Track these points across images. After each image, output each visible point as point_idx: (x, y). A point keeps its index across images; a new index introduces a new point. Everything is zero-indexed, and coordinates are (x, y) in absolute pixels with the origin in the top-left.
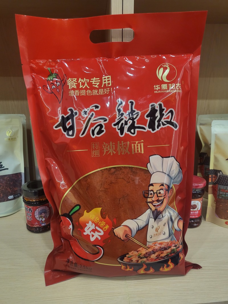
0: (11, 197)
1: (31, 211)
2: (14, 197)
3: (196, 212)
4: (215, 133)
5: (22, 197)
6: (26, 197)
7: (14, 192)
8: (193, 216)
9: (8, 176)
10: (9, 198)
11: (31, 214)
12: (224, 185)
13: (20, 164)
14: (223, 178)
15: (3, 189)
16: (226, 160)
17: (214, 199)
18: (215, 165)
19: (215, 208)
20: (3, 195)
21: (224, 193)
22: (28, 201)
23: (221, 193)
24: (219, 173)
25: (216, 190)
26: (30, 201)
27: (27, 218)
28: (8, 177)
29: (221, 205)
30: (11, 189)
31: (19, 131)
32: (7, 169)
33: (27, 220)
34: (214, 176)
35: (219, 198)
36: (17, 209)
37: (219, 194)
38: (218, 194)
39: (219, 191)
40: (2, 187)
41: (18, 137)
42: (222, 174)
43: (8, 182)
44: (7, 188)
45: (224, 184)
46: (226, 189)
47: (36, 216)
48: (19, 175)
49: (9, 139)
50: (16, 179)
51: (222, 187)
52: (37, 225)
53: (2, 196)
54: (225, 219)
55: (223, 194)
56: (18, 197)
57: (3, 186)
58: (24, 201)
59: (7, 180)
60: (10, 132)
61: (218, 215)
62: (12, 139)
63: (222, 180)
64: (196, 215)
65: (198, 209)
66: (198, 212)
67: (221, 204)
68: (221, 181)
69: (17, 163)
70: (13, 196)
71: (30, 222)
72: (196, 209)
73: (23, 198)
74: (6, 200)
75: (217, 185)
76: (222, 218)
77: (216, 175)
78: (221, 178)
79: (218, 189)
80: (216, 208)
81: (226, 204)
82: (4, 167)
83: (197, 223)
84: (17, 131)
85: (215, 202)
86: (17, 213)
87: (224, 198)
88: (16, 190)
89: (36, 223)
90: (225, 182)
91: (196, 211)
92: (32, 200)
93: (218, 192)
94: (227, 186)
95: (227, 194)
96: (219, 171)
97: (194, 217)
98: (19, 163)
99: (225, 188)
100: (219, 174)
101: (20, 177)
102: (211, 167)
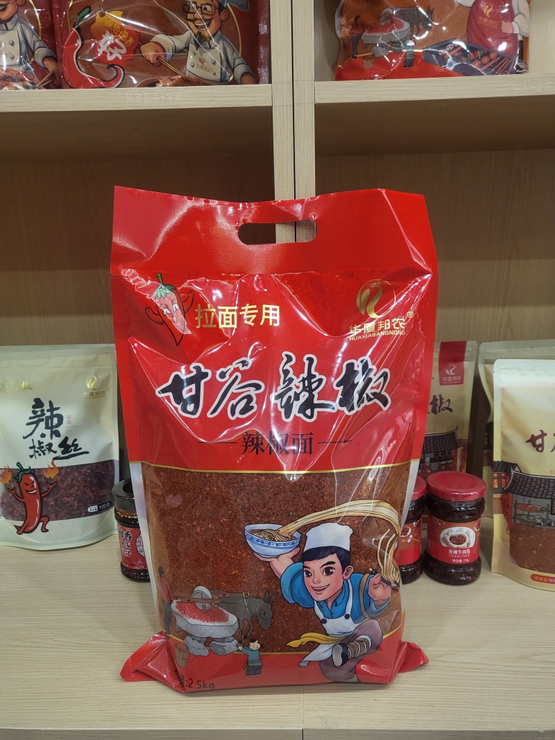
0: (92, 509)
1: (130, 537)
2: (99, 508)
3: (464, 552)
4: (501, 385)
5: (113, 510)
6: (121, 510)
7: (99, 499)
8: (458, 559)
9: (88, 467)
10: (89, 510)
11: (129, 544)
12: (525, 496)
13: (112, 443)
14: (521, 480)
15: (79, 493)
16: (526, 442)
17: (506, 523)
18: (503, 452)
19: (508, 544)
20: (78, 504)
21: (526, 513)
22: (124, 517)
23: (519, 512)
24: (514, 469)
25: (508, 506)
26: (127, 518)
27: (122, 551)
28: (88, 469)
29: (521, 539)
30: (93, 492)
31: (111, 380)
32: (87, 453)
33: (122, 555)
34: (503, 475)
35: (515, 523)
36: (104, 533)
37: (516, 514)
38: (513, 513)
39: (515, 507)
40: (76, 488)
41: (108, 390)
42: (518, 470)
43: (89, 479)
44: (85, 489)
45: (525, 493)
46: (529, 505)
47: (138, 548)
48: (107, 465)
49: (92, 394)
50: (103, 473)
51: (520, 499)
52: (140, 564)
53: (76, 505)
54: (531, 568)
55: (524, 515)
56: (107, 508)
57: (79, 486)
58: (118, 517)
59: (87, 474)
60: (93, 380)
61: (516, 561)
62: (97, 394)
63: (520, 484)
64: (466, 558)
65: (468, 544)
66: (469, 551)
67: (521, 537)
68: (518, 487)
69: (106, 441)
70: (96, 507)
71: (128, 558)
72: (464, 545)
73: (116, 511)
74: (84, 514)
75: (510, 494)
76: (525, 568)
77: (508, 473)
78: (517, 481)
79: (513, 504)
80: (511, 545)
81: (532, 537)
82: (80, 449)
83: (467, 574)
84: (108, 378)
85: (509, 532)
86: (104, 541)
87: (525, 523)
88: (102, 494)
89: (140, 562)
90: (526, 489)
91: (466, 549)
92: (131, 516)
93: (513, 509)
94: (530, 497)
95: (531, 514)
96: (514, 465)
97: (461, 561)
98: (110, 441)
99: (527, 502)
100: (513, 472)
101: (110, 468)
102: (497, 457)
